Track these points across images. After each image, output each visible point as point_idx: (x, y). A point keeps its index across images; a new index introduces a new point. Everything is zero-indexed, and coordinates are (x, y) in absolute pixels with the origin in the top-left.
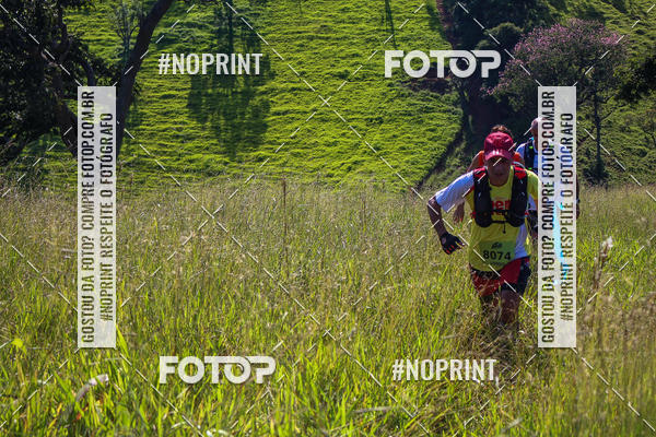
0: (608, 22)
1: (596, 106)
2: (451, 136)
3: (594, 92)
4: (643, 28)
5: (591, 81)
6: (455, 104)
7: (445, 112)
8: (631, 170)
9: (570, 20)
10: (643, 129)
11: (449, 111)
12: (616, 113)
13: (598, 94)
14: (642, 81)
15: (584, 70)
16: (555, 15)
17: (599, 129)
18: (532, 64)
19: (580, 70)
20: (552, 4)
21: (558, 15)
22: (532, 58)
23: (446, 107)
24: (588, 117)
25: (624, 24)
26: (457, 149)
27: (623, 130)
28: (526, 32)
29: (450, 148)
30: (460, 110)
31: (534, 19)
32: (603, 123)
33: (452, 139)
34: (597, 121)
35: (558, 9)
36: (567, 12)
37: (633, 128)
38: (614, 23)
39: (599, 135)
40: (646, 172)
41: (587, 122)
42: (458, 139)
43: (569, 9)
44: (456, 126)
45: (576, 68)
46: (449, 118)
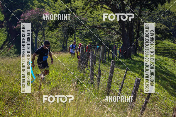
0: (46, 9)
1: (43, 31)
2: (5, 39)
3: (43, 28)
4: (55, 11)
5: (42, 25)
6: (5, 31)
7: (3, 33)
8: (53, 48)
9: (36, 8)
10: (56, 37)
11: (4, 33)
12: (49, 33)
13: (44, 28)
14: (54, 26)
15: (40, 22)
16: (32, 7)
17: (44, 37)
18: (26, 20)
19: (39, 22)
20: (31, 4)
21: (33, 7)
22: (26, 19)
23: (3, 32)
24: (41, 34)
25: (50, 10)
26: (6, 43)
27: (50, 37)
28: (24, 12)
29: (4, 43)
30: (7, 33)
31: (26, 8)
32: (45, 36)
33: (5, 40)
34: (44, 35)
35: (33, 6)
36: (35, 6)
37: (53, 37)
38: (47, 9)
39: (44, 39)
40: (57, 48)
41: (41, 35)
42: (7, 40)
43: (35, 5)
44: (6, 37)
45: (38, 21)
46: (4, 35)
